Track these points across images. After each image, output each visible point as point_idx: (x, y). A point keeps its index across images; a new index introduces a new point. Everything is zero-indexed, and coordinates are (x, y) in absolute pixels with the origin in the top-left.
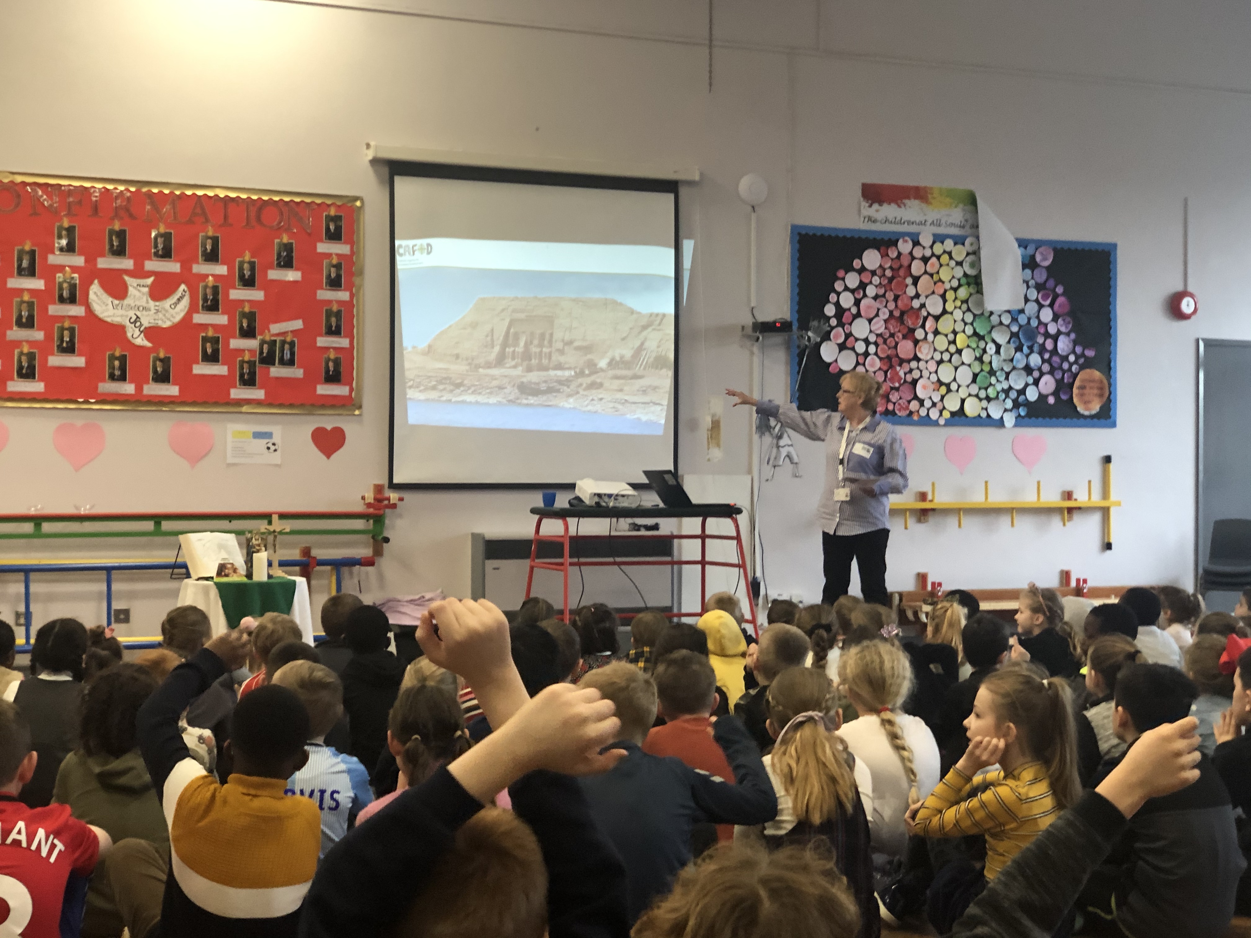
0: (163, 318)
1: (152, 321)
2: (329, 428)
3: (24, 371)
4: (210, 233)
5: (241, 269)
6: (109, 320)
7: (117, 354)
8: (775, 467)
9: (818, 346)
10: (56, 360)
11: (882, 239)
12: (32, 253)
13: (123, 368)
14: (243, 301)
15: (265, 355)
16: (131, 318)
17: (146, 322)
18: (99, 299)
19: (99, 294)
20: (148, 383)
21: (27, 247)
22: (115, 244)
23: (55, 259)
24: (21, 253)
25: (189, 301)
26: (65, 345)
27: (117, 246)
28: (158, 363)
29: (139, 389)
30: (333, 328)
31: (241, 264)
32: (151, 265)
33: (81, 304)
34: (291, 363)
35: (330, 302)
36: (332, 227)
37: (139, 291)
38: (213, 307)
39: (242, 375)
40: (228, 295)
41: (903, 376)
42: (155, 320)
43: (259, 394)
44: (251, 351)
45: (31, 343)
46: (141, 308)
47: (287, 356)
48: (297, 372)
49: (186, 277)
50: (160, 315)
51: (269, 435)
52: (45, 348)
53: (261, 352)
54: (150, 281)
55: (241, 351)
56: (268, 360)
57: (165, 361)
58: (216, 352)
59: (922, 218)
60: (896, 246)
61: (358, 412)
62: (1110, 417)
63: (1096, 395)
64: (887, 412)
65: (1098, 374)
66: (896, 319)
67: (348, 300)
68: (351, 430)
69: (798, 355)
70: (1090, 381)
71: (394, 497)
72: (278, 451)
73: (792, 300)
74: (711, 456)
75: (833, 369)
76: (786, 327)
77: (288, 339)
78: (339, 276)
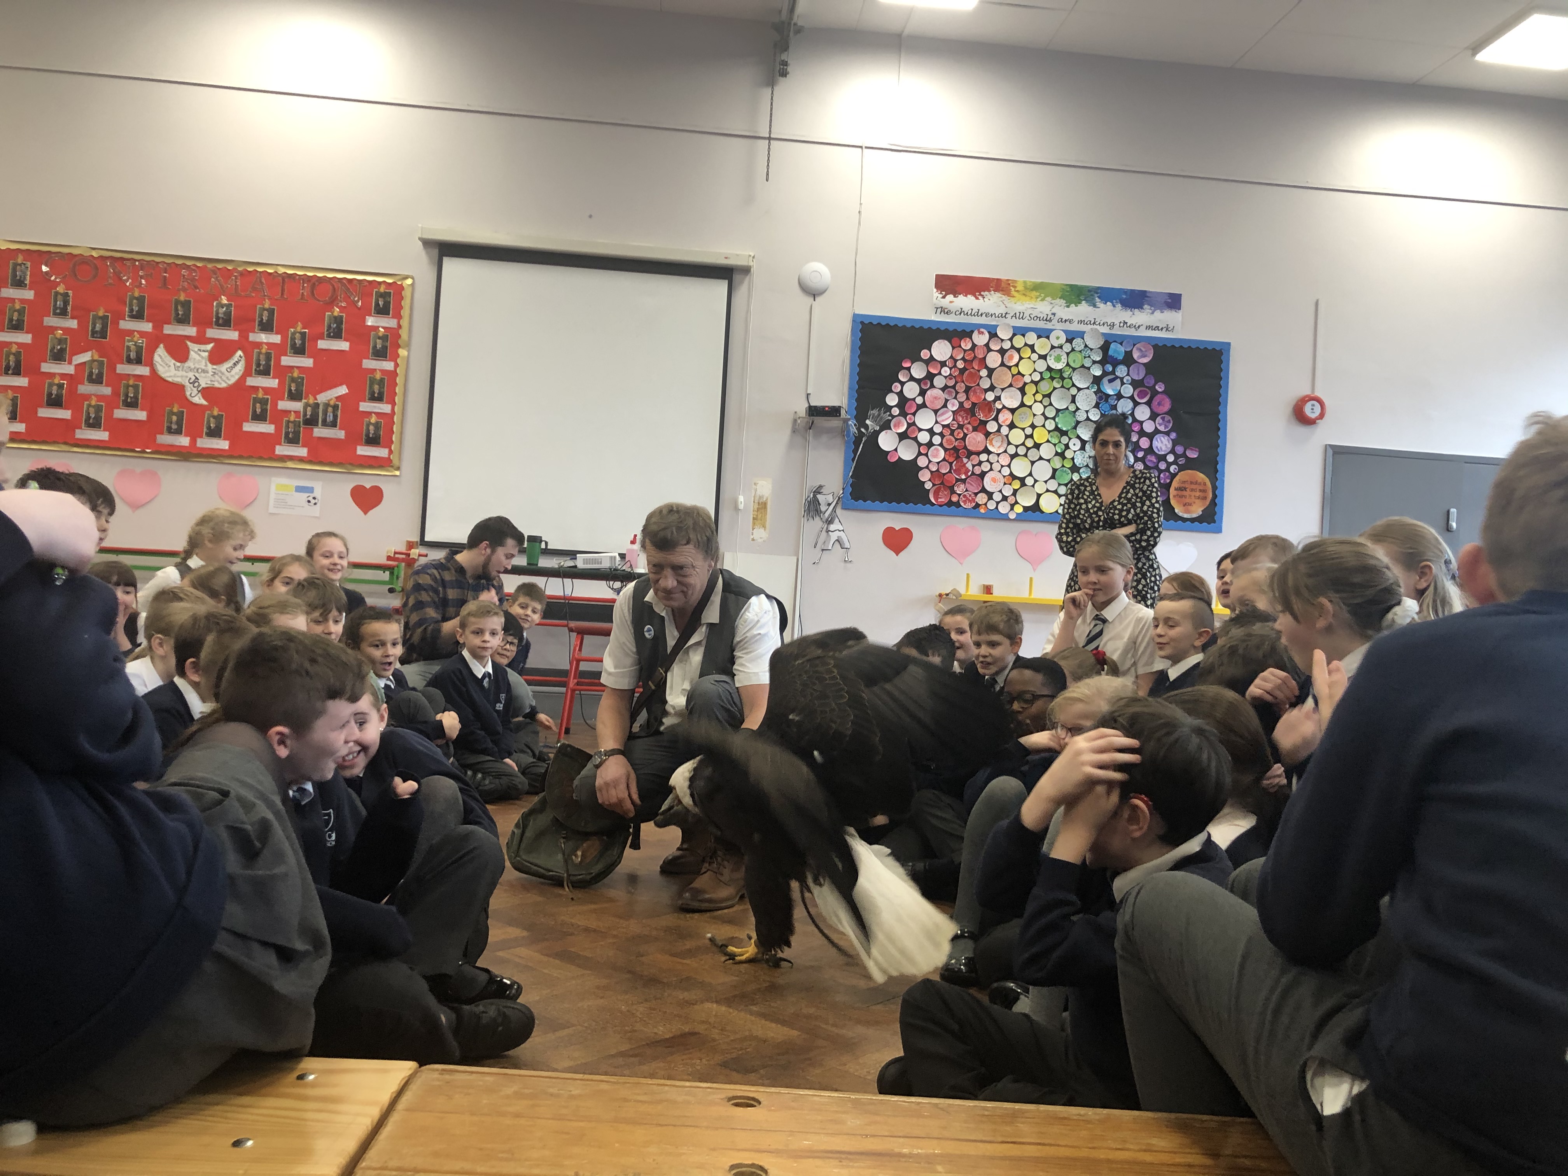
0: (220, 379)
1: (209, 382)
2: (368, 487)
3: (91, 421)
4: (267, 306)
5: (293, 339)
6: (170, 379)
7: (175, 410)
8: (823, 550)
9: (877, 434)
10: (121, 413)
11: (955, 330)
12: (104, 319)
13: (179, 423)
14: (292, 367)
15: (308, 417)
16: (190, 379)
17: (204, 383)
18: (163, 361)
19: (163, 357)
20: (201, 437)
21: (101, 313)
22: (180, 313)
23: (126, 324)
24: (96, 317)
25: (244, 366)
26: (129, 400)
27: (182, 315)
28: (212, 419)
29: (193, 442)
30: (376, 395)
31: (294, 334)
32: (211, 333)
33: (146, 365)
34: (334, 425)
35: (373, 371)
36: (381, 303)
37: (199, 355)
38: (265, 372)
39: (287, 434)
40: (278, 361)
41: (971, 468)
42: (211, 381)
43: (303, 452)
44: (297, 413)
45: (100, 398)
46: (200, 371)
47: (330, 418)
48: (339, 434)
49: (243, 344)
50: (217, 377)
51: (310, 490)
52: (112, 403)
53: (305, 414)
54: (210, 347)
55: (287, 412)
56: (311, 422)
57: (218, 418)
58: (264, 411)
59: (1003, 310)
60: (971, 338)
61: (397, 473)
62: (1214, 522)
63: (1199, 498)
64: (950, 504)
65: (1201, 476)
66: (966, 410)
67: (393, 369)
68: (387, 489)
69: (854, 443)
70: (1192, 483)
71: (414, 552)
72: (318, 505)
73: (850, 388)
74: (756, 536)
75: (892, 459)
76: (834, 411)
77: (332, 403)
78: (385, 348)
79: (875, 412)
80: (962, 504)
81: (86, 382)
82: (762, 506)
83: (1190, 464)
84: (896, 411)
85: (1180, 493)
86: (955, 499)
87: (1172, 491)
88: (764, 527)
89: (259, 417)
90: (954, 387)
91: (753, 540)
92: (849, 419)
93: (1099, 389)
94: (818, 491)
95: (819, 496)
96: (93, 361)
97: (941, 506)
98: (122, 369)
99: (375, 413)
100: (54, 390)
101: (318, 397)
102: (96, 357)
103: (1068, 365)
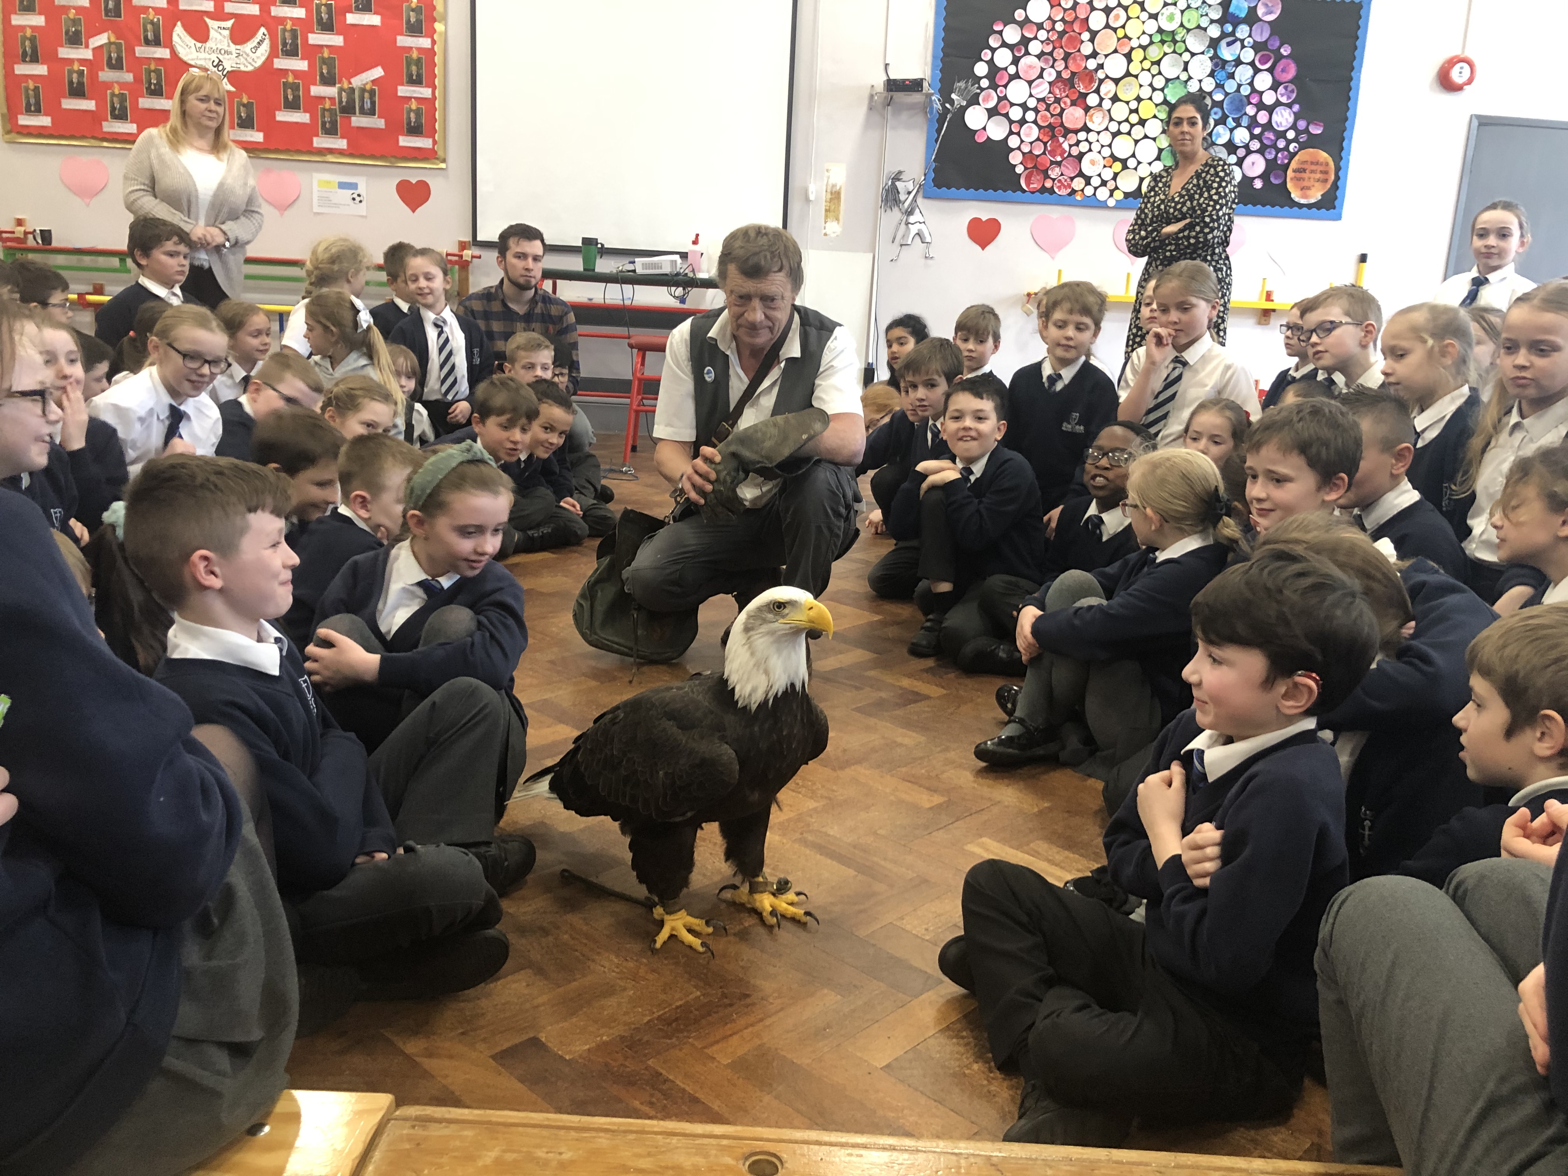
0: (245, 62)
1: (235, 65)
2: (414, 182)
3: (117, 112)
5: (319, 12)
6: (192, 62)
8: (902, 245)
9: (963, 109)
10: (146, 103)
14: (321, 46)
15: (344, 103)
16: (214, 61)
17: (228, 66)
18: (183, 41)
19: (182, 37)
20: (233, 128)
25: (268, 45)
26: (153, 87)
28: (242, 108)
30: (415, 77)
31: (318, 7)
32: (230, 7)
33: (165, 47)
34: (372, 112)
35: (410, 49)
37: (220, 33)
38: (292, 53)
39: (324, 124)
40: (306, 39)
41: (1067, 149)
42: (237, 64)
43: (342, 144)
44: (332, 99)
45: (122, 85)
46: (223, 52)
47: (367, 105)
48: (377, 122)
49: (265, 20)
50: (242, 59)
51: (354, 186)
52: (135, 91)
53: (341, 102)
54: (229, 23)
55: (321, 99)
56: (348, 109)
57: (249, 107)
58: (296, 98)
61: (443, 166)
62: (1334, 208)
63: (1318, 180)
64: (1043, 190)
65: (1324, 155)
66: (1065, 81)
67: (430, 47)
68: (436, 184)
69: (938, 121)
70: (1312, 163)
71: (467, 254)
72: (364, 203)
73: (934, 57)
74: (828, 231)
75: (980, 139)
76: (915, 85)
77: (368, 87)
78: (419, 22)
79: (962, 84)
80: (1056, 190)
81: (106, 69)
82: (835, 196)
83: (1313, 142)
84: (985, 83)
85: (1298, 175)
86: (1048, 184)
87: (1290, 173)
88: (837, 219)
89: (293, 105)
90: (1051, 54)
91: (825, 234)
92: (932, 94)
93: (1216, 54)
94: (897, 177)
95: (898, 183)
96: (110, 43)
97: (1033, 193)
98: (141, 51)
99: (415, 98)
100: (75, 78)
101: (352, 80)
102: (113, 39)
103: (1182, 25)
